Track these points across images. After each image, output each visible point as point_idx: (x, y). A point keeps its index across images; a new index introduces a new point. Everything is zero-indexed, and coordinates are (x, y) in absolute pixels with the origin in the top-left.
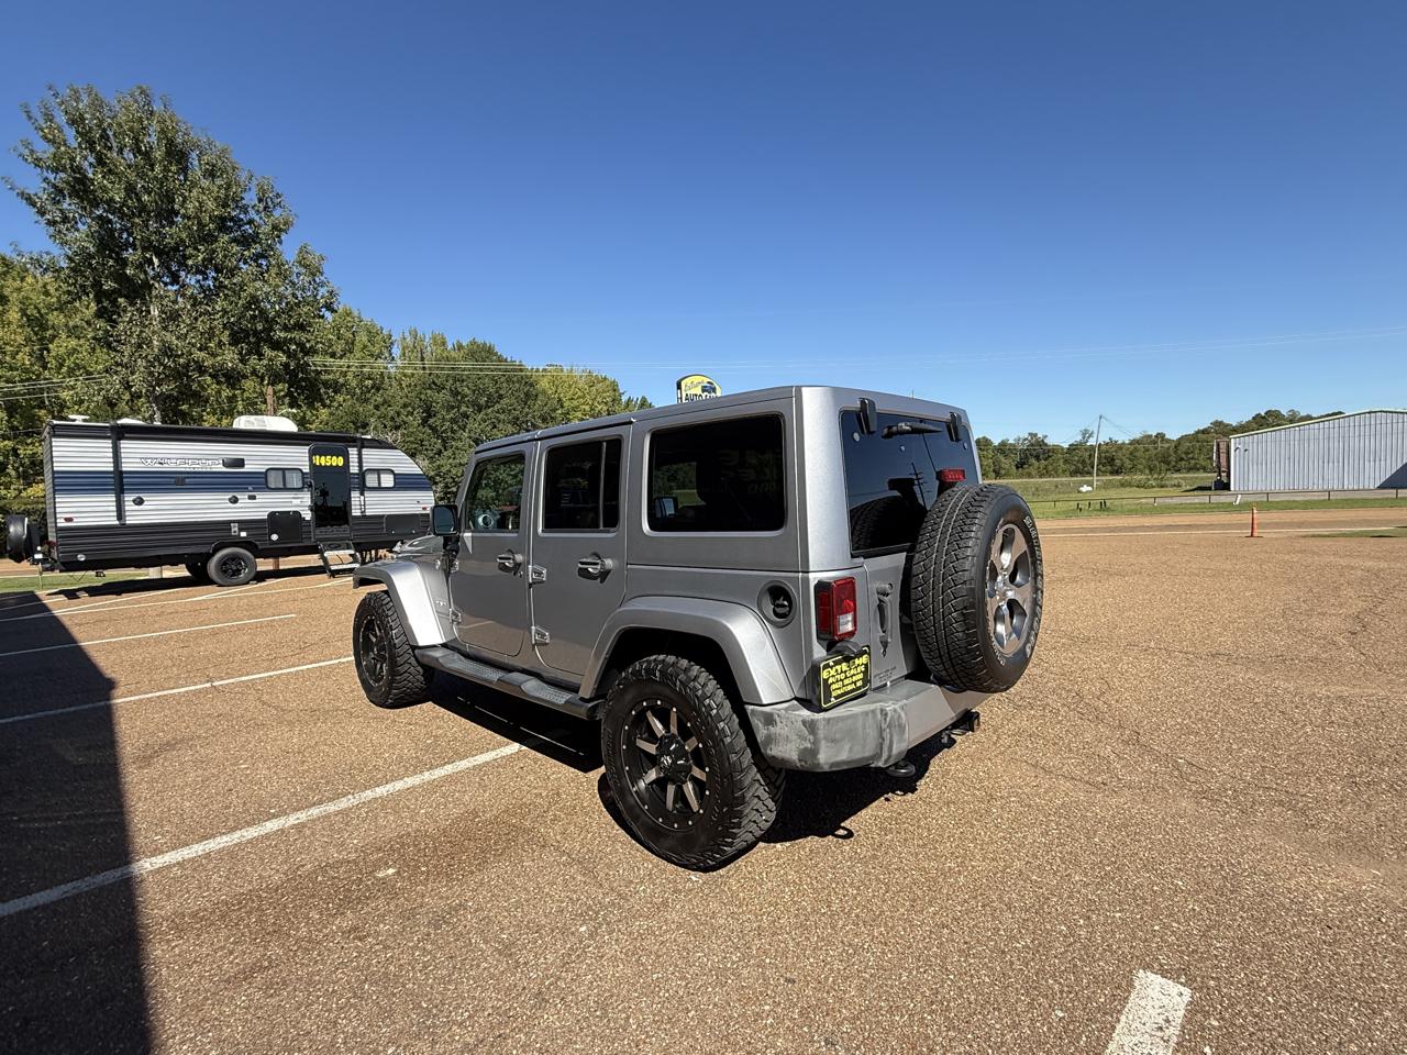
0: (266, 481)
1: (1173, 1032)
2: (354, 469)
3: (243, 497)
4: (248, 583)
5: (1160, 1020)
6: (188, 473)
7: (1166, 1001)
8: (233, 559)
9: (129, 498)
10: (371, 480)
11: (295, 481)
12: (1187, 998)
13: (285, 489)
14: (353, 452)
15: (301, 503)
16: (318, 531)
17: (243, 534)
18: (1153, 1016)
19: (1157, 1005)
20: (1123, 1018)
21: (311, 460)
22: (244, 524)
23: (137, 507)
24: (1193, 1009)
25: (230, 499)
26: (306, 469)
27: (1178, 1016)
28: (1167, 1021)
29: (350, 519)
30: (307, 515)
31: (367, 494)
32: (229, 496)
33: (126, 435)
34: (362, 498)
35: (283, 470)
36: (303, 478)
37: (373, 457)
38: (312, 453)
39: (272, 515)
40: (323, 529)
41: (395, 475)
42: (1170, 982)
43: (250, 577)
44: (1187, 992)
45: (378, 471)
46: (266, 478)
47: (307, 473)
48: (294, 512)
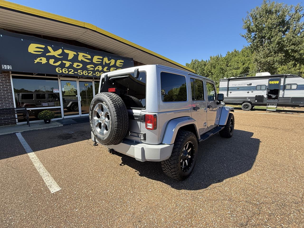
0: (256, 88)
1: (49, 187)
2: (282, 84)
3: (250, 92)
4: (249, 111)
5: (52, 187)
6: (240, 87)
7: (54, 189)
8: (246, 105)
9: (229, 92)
10: (288, 87)
11: (264, 88)
12: (51, 192)
13: (261, 90)
14: (282, 80)
15: (264, 93)
16: (268, 100)
17: (249, 100)
18: (53, 186)
19: (54, 188)
20: (56, 183)
21: (269, 82)
22: (250, 98)
23: (231, 94)
24: (50, 192)
25: (247, 92)
26: (267, 85)
27: (50, 189)
28: (51, 187)
29: (278, 98)
30: (266, 96)
31: (285, 91)
32: (248, 91)
33: (230, 80)
34: (283, 92)
35: (261, 85)
36: (266, 87)
37: (289, 81)
38: (270, 80)
39: (256, 96)
40: (269, 100)
41: (297, 85)
42: (56, 191)
43: (249, 109)
44: (52, 193)
45: (291, 85)
46: (256, 87)
47: (267, 86)
48: (262, 95)
